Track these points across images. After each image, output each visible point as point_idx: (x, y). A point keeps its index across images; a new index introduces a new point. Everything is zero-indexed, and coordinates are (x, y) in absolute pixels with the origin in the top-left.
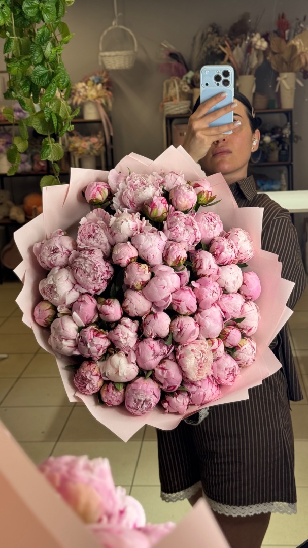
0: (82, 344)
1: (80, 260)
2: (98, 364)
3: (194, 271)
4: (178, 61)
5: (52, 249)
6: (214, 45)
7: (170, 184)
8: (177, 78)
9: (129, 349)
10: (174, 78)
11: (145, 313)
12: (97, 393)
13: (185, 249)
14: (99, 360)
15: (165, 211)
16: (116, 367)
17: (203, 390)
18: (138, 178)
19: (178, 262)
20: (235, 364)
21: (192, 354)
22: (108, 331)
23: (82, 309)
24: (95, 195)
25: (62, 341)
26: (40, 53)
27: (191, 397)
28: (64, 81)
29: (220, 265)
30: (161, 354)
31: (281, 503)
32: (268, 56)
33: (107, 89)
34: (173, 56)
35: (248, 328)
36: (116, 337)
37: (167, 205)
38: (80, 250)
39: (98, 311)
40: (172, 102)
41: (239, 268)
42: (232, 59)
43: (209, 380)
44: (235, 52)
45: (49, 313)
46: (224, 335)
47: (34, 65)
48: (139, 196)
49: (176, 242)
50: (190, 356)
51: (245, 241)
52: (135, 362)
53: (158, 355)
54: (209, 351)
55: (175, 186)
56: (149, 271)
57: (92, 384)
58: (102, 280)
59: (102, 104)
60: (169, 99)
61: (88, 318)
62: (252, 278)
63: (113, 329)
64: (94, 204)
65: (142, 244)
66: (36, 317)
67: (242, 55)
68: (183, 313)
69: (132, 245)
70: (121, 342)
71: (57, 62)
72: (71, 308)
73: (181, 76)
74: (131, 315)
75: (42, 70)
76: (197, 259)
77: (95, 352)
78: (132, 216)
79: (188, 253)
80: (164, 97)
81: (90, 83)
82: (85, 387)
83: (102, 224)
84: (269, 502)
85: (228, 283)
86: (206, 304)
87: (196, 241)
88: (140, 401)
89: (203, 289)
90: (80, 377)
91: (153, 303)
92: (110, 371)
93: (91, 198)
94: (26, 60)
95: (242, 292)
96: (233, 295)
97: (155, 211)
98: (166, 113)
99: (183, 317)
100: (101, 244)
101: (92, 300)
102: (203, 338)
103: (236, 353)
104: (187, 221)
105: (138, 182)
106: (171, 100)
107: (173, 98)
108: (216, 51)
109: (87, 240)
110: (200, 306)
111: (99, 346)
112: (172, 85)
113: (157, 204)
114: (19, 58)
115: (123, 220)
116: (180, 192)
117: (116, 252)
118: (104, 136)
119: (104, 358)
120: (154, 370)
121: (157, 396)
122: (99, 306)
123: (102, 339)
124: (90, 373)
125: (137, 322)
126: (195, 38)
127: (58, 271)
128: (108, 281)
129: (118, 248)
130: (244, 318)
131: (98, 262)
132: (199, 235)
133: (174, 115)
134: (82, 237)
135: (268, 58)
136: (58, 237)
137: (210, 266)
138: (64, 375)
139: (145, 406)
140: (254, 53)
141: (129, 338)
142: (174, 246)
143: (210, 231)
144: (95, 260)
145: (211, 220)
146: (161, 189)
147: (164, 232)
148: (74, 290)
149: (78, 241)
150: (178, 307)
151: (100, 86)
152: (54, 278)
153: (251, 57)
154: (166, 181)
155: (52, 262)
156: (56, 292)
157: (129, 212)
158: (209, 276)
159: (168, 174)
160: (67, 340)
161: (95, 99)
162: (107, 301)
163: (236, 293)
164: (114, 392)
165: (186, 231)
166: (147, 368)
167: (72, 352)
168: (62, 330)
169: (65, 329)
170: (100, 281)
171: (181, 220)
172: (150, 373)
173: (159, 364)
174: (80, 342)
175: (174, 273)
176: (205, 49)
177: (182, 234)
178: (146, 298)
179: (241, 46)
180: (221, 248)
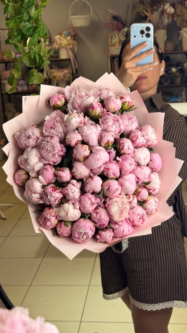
0: (45, 196)
1: (44, 142)
2: (55, 209)
3: (119, 151)
4: (118, 21)
5: (27, 136)
6: (140, 11)
7: (104, 95)
8: (117, 32)
9: (75, 200)
10: (115, 32)
11: (86, 177)
12: (54, 228)
13: (112, 136)
14: (56, 207)
15: (101, 112)
16: (66, 211)
17: (123, 228)
18: (84, 91)
19: (108, 144)
20: (144, 212)
21: (116, 204)
22: (62, 188)
23: (46, 174)
24: (56, 102)
25: (32, 194)
26: (28, 14)
27: (115, 232)
28: (43, 32)
29: (135, 148)
30: (96, 203)
31: (178, 301)
32: (174, 17)
33: (74, 39)
34: (115, 18)
35: (153, 189)
36: (66, 192)
37: (102, 108)
38: (45, 137)
39: (55, 175)
40: (114, 47)
41: (148, 150)
42: (152, 20)
43: (127, 222)
44: (154, 15)
45: (24, 177)
46: (137, 192)
47: (24, 21)
48: (85, 102)
49: (107, 131)
50: (114, 205)
51: (152, 133)
52: (79, 208)
53: (93, 204)
54: (127, 202)
55: (107, 97)
56: (89, 149)
57: (51, 222)
58: (58, 155)
59: (71, 49)
60: (112, 45)
61: (49, 180)
62: (156, 157)
63: (65, 187)
64: (55, 108)
65: (85, 132)
66: (16, 179)
67: (158, 17)
68: (110, 177)
69: (79, 133)
70: (70, 195)
71: (39, 20)
72: (38, 173)
73: (119, 30)
74: (76, 178)
75: (29, 25)
76: (121, 143)
77: (53, 202)
78: (78, 115)
79: (115, 139)
80: (109, 44)
81: (63, 35)
82: (46, 224)
83: (59, 120)
84: (171, 301)
85: (140, 159)
86: (126, 171)
87: (120, 132)
88: (81, 233)
89: (124, 162)
90: (43, 217)
91: (91, 170)
92: (62, 214)
93: (54, 104)
94: (19, 18)
95: (150, 166)
96: (144, 167)
97: (94, 111)
98: (111, 54)
99: (110, 180)
100: (58, 133)
101: (51, 168)
102: (123, 194)
103: (145, 205)
104: (115, 118)
105: (83, 94)
106: (114, 46)
107: (115, 45)
108: (142, 15)
109: (50, 130)
110: (122, 173)
111: (56, 198)
112: (114, 36)
113: (95, 107)
114: (14, 17)
115: (72, 117)
116: (110, 100)
117: (68, 137)
118: (72, 68)
119: (59, 205)
120: (91, 214)
121: (93, 230)
122: (56, 172)
123: (58, 193)
124: (49, 215)
125: (80, 183)
126: (128, 7)
127: (30, 150)
128: (62, 156)
129: (69, 134)
130: (151, 181)
131: (56, 144)
132: (122, 127)
133: (115, 55)
134: (46, 128)
135: (175, 19)
136: (31, 129)
137: (129, 148)
138: (33, 216)
139: (85, 237)
140: (166, 16)
141: (75, 193)
142: (105, 133)
143: (129, 125)
144: (54, 143)
145: (130, 119)
146: (98, 99)
147: (99, 125)
148: (40, 162)
149: (44, 131)
150: (107, 173)
151: (69, 37)
152: (28, 154)
153: (164, 18)
154: (102, 94)
155: (27, 144)
156: (28, 163)
157: (77, 113)
158: (128, 154)
159: (104, 90)
160: (35, 193)
161: (66, 46)
162: (61, 169)
163: (146, 166)
164: (65, 228)
165: (114, 125)
166: (87, 213)
167: (38, 202)
168: (32, 187)
169: (34, 186)
170: (56, 156)
171: (110, 118)
172: (88, 216)
173: (94, 210)
174: (44, 195)
175: (105, 151)
176: (135, 13)
177: (111, 126)
178: (86, 167)
179: (157, 11)
180: (136, 136)
